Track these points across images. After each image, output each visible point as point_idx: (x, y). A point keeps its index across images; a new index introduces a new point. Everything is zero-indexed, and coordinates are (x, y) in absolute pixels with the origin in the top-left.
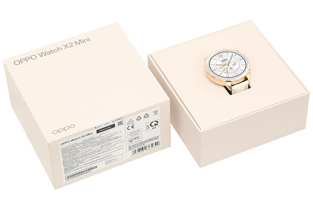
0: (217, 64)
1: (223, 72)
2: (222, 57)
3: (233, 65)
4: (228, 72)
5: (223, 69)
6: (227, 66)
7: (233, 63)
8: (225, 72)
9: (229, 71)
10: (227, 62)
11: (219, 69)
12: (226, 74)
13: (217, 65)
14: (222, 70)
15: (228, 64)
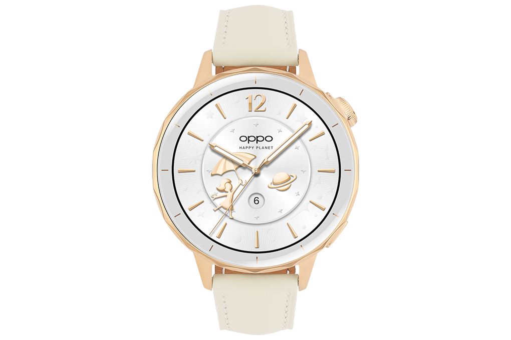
0: (213, 143)
1: (212, 199)
2: (256, 118)
3: (276, 185)
4: (232, 209)
5: (221, 182)
6: (247, 175)
7: (282, 176)
8: (218, 202)
9: (242, 210)
10: (264, 155)
11: (207, 177)
12: (219, 215)
13: (212, 148)
14: (213, 185)
15: (260, 168)
